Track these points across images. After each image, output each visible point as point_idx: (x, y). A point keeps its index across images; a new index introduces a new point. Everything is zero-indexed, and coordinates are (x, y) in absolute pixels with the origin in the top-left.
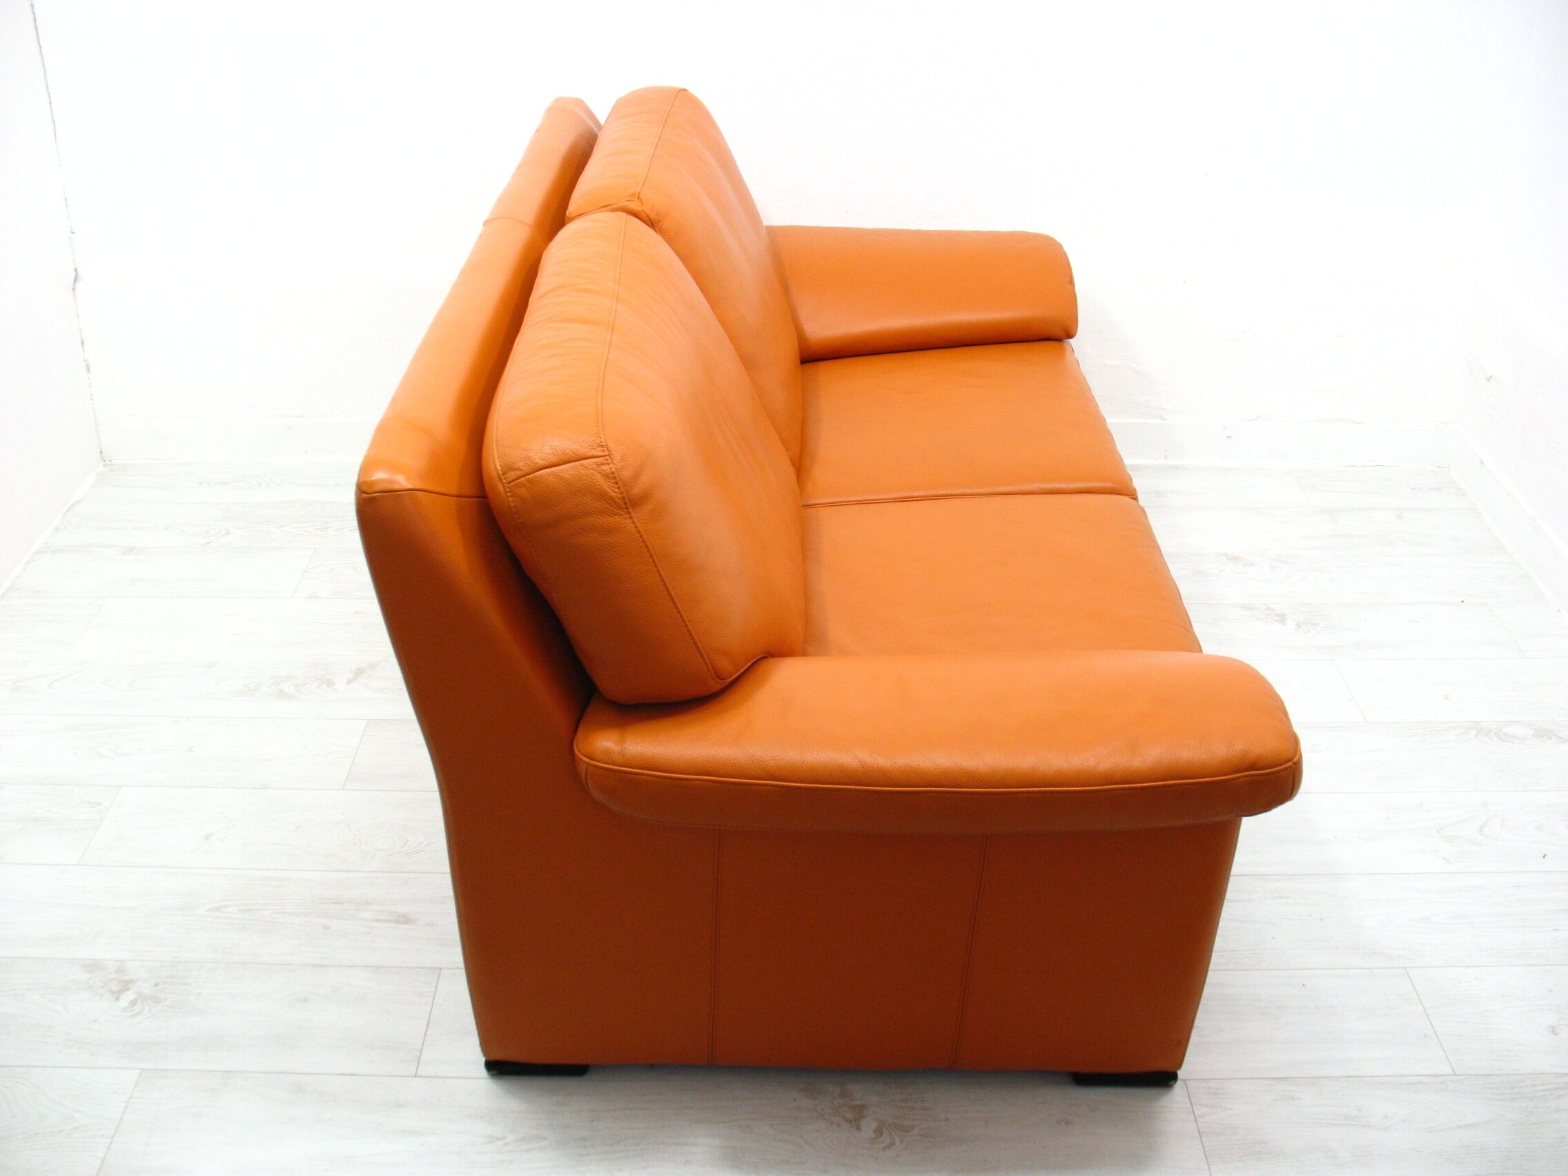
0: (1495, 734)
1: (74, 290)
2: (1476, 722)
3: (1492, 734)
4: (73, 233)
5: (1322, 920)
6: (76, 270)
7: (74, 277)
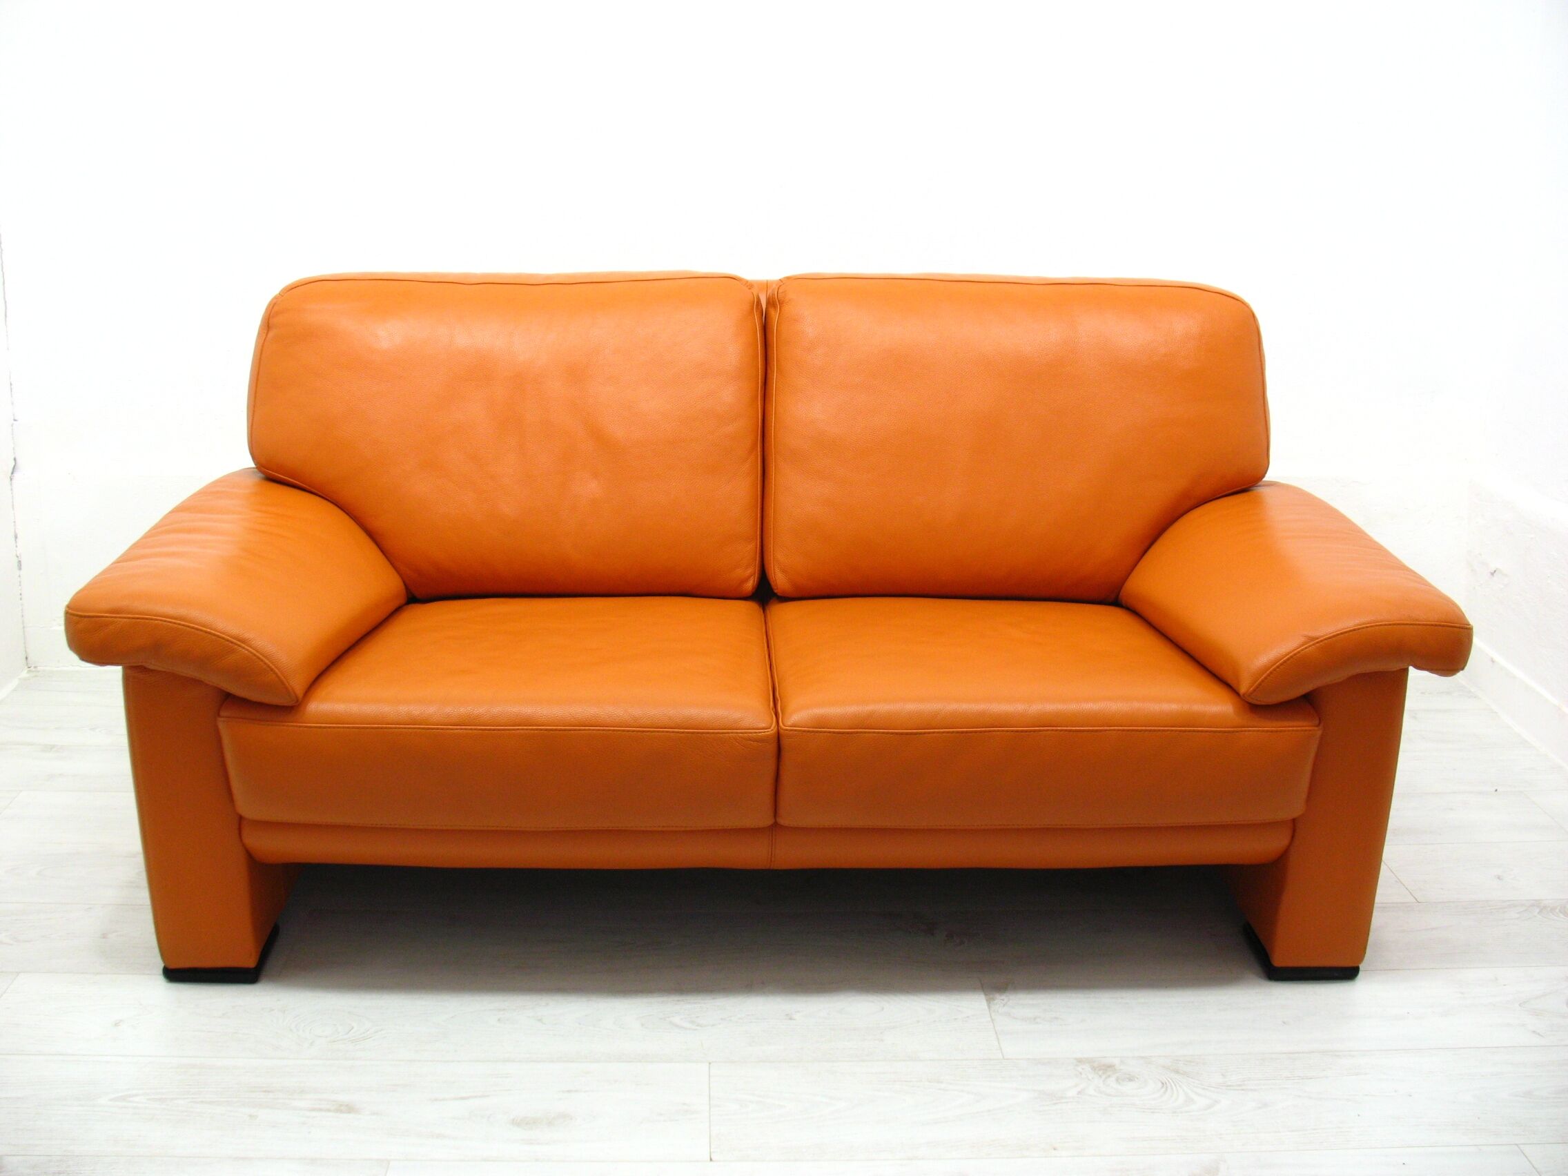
0: (1560, 911)
1: (11, 479)
2: (1536, 900)
3: (1557, 911)
4: (15, 420)
5: (1410, 1096)
6: (15, 459)
7: (12, 466)
